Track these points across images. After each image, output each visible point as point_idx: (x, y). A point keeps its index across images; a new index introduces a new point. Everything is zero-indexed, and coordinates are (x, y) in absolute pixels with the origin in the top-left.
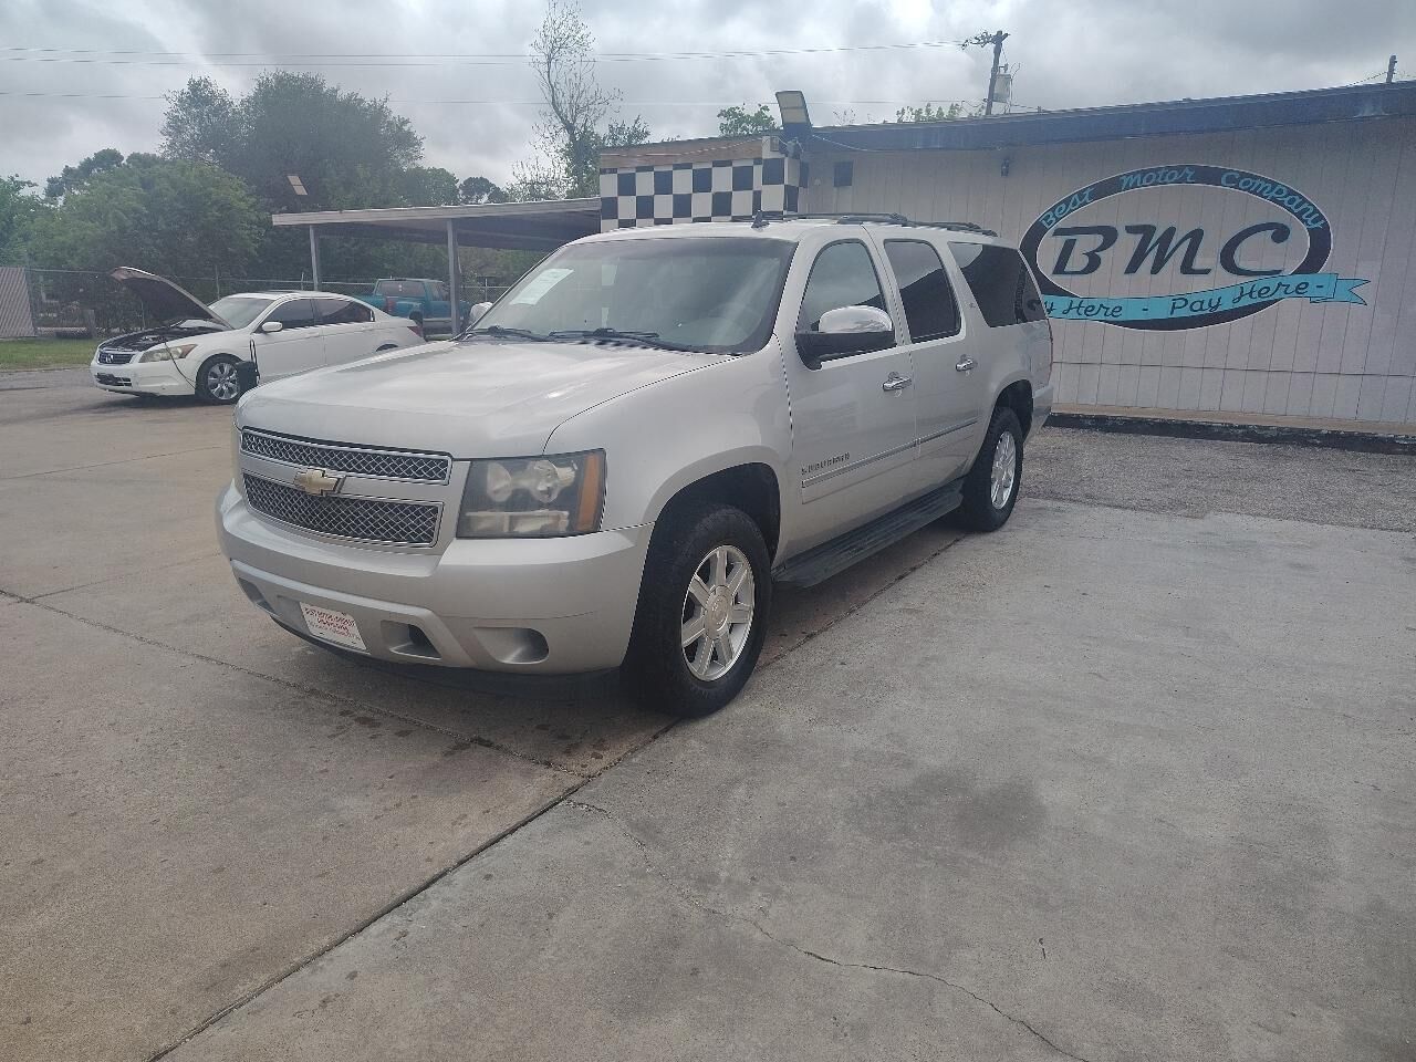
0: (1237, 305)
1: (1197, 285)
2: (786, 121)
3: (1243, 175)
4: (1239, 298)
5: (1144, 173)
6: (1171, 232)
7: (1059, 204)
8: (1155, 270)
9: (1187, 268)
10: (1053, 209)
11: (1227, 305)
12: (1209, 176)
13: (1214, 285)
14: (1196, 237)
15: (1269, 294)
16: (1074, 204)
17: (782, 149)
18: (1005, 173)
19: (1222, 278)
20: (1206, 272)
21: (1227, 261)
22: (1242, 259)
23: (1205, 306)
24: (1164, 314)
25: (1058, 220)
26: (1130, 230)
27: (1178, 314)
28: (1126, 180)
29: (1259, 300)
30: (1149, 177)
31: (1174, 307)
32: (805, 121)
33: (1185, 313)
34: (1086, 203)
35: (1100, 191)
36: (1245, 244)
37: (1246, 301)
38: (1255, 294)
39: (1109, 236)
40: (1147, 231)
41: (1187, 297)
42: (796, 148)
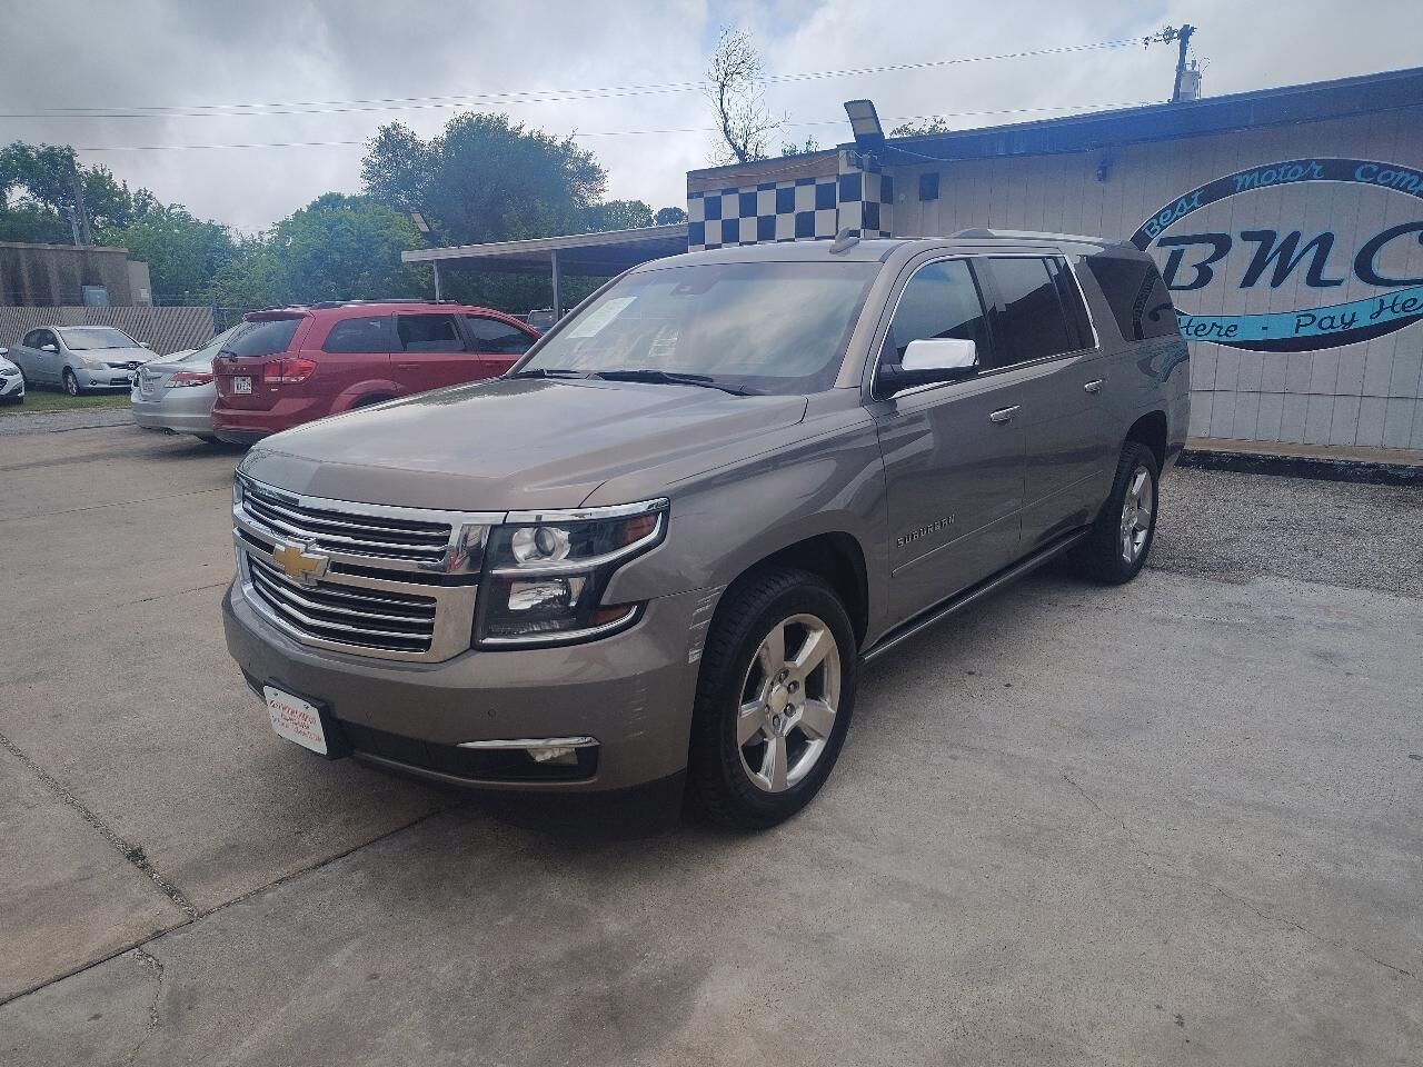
0: (1376, 321)
1: (1326, 299)
2: (858, 133)
3: (1382, 167)
4: (1379, 313)
5: (1261, 171)
6: (1295, 237)
7: (1164, 210)
8: (1276, 282)
9: (1314, 279)
10: (1157, 217)
11: (1363, 321)
12: (1340, 170)
13: (1348, 297)
14: (1325, 242)
15: (1414, 307)
16: (1181, 210)
17: (859, 165)
18: (1103, 177)
19: (1357, 289)
20: (1338, 283)
21: (1363, 269)
22: (1381, 265)
23: (1338, 322)
24: (1289, 334)
25: (1163, 228)
26: (1247, 236)
27: (1304, 332)
28: (1241, 179)
29: (1403, 314)
30: (1272, 175)
31: (1298, 326)
32: (876, 131)
33: (1313, 331)
34: (1194, 208)
35: (1211, 194)
36: (1385, 247)
37: (1387, 316)
38: (1397, 308)
39: (1222, 244)
40: (1267, 237)
41: (1312, 312)
42: (872, 161)
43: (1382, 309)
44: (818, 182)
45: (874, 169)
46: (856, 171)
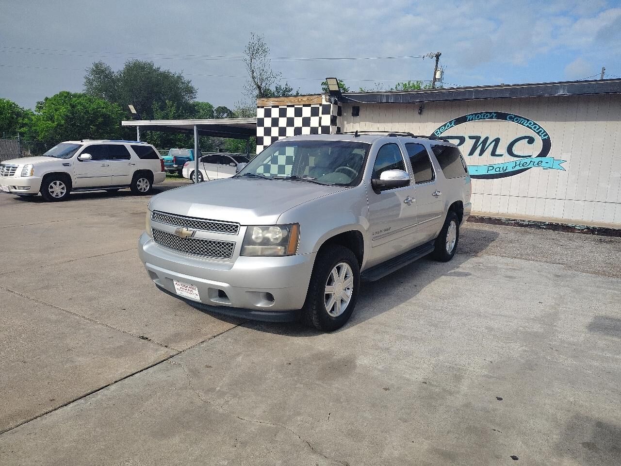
0: (514, 170)
1: (497, 161)
2: (330, 89)
3: (516, 116)
4: (515, 167)
5: (476, 114)
6: (487, 139)
7: (442, 126)
8: (480, 154)
9: (493, 154)
10: (439, 129)
11: (510, 170)
12: (502, 116)
13: (505, 161)
14: (497, 141)
15: (527, 165)
16: (448, 126)
17: (330, 101)
18: (420, 113)
19: (507, 158)
20: (501, 155)
21: (510, 151)
22: (515, 150)
23: (501, 170)
24: (484, 172)
25: (441, 133)
26: (471, 138)
27: (490, 172)
28: (469, 117)
29: (523, 168)
30: (478, 116)
31: (488, 170)
32: (338, 90)
33: (493, 172)
34: (452, 126)
35: (459, 121)
36: (516, 144)
37: (518, 168)
38: (521, 165)
39: (462, 140)
40: (477, 138)
41: (493, 166)
42: (335, 100)
43: (516, 165)
44: (312, 106)
45: (336, 103)
46: (328, 103)
